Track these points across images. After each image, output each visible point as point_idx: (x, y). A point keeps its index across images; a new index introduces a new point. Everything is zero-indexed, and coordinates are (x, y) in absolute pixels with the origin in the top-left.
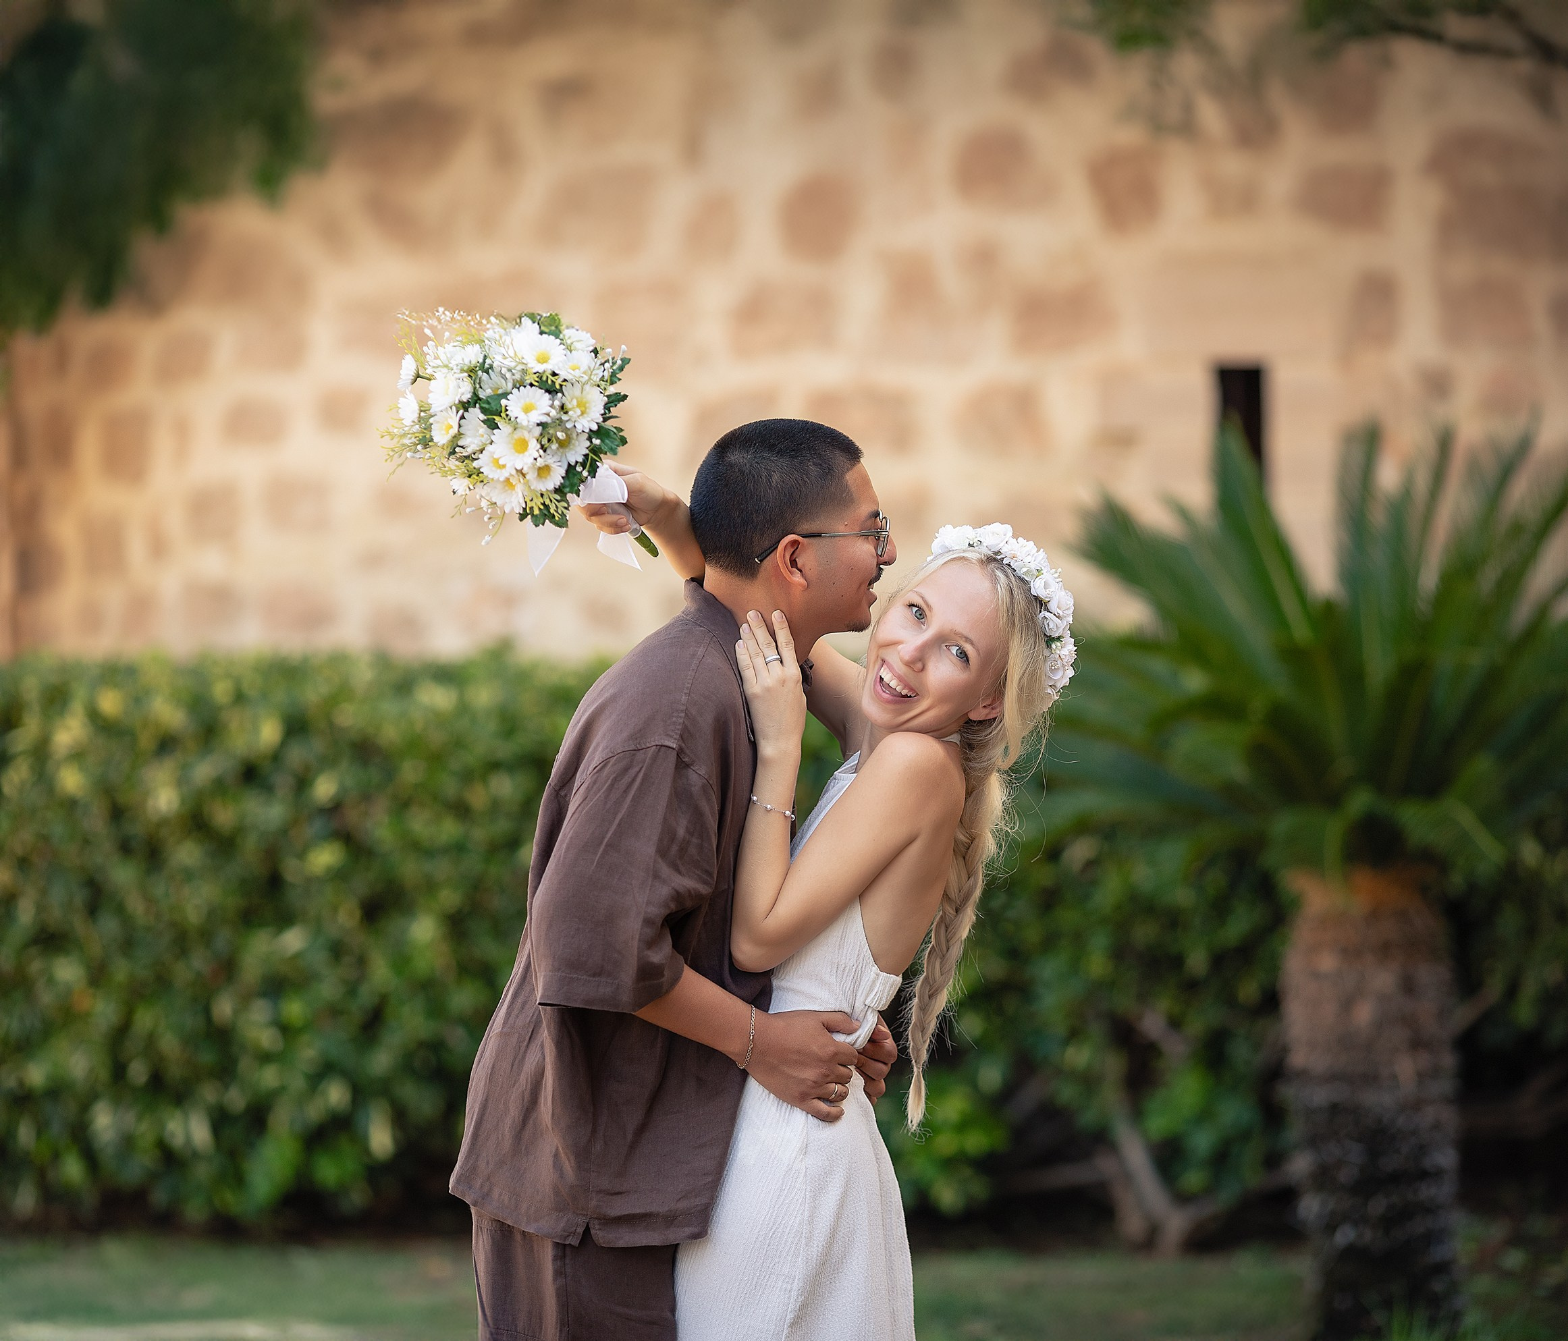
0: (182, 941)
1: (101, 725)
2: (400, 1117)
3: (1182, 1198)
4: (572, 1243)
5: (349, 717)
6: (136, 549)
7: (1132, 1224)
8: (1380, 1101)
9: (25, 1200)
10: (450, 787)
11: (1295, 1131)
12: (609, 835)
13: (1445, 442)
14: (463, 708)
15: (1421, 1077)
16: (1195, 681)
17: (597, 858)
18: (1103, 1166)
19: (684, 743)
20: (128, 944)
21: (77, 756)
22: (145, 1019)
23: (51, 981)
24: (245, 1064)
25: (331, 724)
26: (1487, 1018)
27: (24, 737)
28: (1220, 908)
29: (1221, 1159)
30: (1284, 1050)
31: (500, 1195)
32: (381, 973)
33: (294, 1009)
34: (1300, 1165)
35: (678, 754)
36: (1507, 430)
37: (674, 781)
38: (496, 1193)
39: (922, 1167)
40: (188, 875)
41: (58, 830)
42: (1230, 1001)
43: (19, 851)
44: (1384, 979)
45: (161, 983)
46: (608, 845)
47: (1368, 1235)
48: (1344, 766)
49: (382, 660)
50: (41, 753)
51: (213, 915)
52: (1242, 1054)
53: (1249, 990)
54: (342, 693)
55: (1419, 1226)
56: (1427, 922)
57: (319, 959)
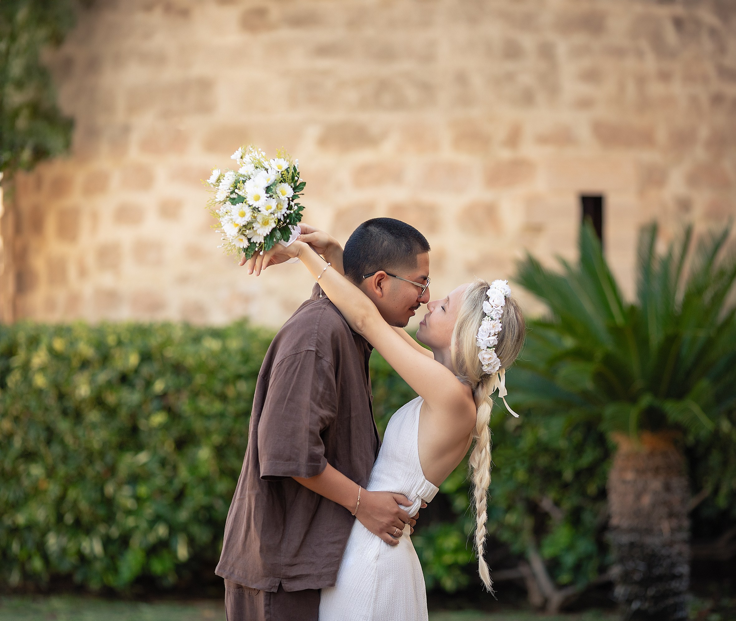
0: (90, 457)
1: (53, 354)
2: (191, 542)
3: (560, 587)
4: (274, 591)
5: (171, 353)
6: (72, 272)
7: (536, 599)
8: (654, 541)
9: (15, 578)
10: (218, 386)
11: (613, 556)
12: (288, 395)
13: (688, 232)
14: (225, 350)
15: (673, 531)
16: (569, 342)
17: (284, 406)
18: (523, 570)
19: (319, 348)
20: (65, 458)
21: (43, 369)
22: (72, 494)
23: (29, 475)
24: (119, 516)
25: (162, 355)
26: (704, 504)
27: (17, 361)
28: (579, 450)
29: (578, 568)
30: (609, 517)
31: (238, 572)
32: (184, 473)
33: (143, 490)
34: (615, 571)
35: (316, 354)
36: (718, 228)
37: (315, 366)
38: (236, 572)
39: (437, 570)
40: (94, 426)
41: (33, 404)
42: (583, 494)
43: (15, 413)
44: (656, 484)
45: (81, 477)
46: (289, 399)
47: (647, 605)
48: (639, 384)
49: (187, 326)
50: (26, 367)
51: (105, 444)
52: (588, 518)
53: (592, 489)
54: (168, 341)
55: (671, 601)
56: (676, 458)
57: (155, 467)
